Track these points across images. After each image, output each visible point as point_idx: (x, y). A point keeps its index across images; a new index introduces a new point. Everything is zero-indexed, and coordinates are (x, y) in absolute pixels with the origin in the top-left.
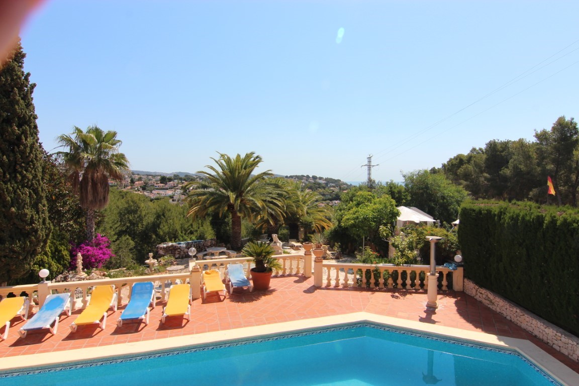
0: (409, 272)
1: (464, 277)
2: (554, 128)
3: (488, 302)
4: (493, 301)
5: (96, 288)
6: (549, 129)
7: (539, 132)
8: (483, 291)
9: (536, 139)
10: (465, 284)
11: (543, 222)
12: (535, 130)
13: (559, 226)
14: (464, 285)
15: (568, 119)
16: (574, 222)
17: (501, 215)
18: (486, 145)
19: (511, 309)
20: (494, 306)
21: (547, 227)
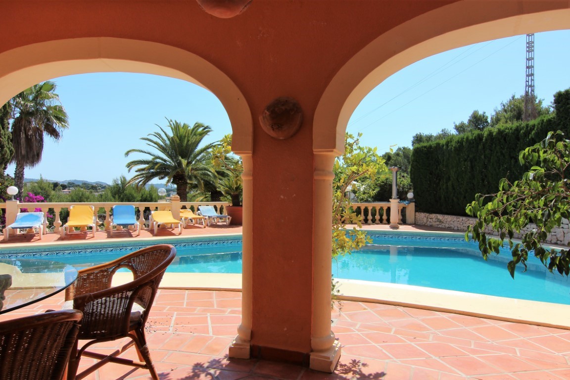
0: (370, 209)
1: (416, 211)
2: (470, 121)
3: (438, 223)
4: (442, 221)
5: (74, 207)
6: (466, 122)
7: (458, 124)
8: (433, 216)
9: (455, 130)
10: (417, 217)
11: (483, 137)
12: (454, 123)
13: (495, 135)
14: (415, 218)
15: (481, 113)
16: (506, 129)
17: (448, 143)
18: (414, 137)
19: (458, 220)
20: (443, 224)
21: (486, 140)
